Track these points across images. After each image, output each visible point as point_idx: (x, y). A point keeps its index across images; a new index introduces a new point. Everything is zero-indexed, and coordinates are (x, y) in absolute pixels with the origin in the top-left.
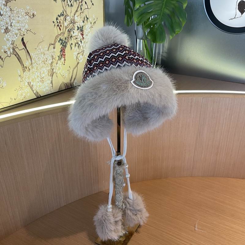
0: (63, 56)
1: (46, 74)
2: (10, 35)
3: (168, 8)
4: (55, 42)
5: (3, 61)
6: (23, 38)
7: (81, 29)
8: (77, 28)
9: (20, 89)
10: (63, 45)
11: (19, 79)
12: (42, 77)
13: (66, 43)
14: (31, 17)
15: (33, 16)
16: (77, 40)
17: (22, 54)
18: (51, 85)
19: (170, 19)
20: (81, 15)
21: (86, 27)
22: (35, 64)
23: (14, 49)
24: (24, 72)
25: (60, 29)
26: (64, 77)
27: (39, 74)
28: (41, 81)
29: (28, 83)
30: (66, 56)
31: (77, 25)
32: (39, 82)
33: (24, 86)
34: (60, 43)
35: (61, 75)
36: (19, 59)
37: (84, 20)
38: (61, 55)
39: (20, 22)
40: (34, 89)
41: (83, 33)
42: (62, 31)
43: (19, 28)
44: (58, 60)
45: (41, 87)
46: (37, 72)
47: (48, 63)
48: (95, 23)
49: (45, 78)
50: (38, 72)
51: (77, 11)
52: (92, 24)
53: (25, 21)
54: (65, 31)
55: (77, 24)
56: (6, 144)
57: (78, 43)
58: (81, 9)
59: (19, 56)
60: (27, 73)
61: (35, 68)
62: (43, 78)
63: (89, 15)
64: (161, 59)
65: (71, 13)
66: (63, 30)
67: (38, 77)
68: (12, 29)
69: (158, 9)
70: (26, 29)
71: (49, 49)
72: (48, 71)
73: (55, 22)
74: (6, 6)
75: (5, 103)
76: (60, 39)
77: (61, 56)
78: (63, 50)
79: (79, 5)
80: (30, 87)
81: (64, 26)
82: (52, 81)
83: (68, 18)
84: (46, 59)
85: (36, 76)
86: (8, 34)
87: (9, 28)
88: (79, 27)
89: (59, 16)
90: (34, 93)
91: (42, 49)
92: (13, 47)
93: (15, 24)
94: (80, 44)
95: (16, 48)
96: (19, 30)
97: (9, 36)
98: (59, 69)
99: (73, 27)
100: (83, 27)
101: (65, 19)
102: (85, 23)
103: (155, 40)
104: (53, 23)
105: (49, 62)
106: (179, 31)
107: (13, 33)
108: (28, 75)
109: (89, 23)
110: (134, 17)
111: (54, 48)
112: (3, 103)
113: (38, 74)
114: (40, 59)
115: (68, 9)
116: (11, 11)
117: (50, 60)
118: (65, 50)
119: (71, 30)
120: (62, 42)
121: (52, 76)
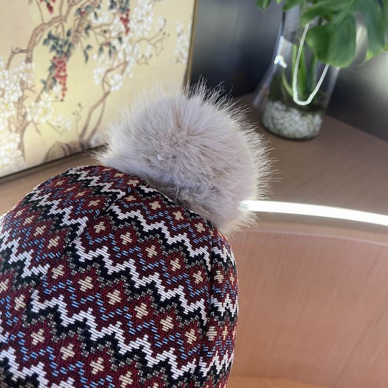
0: (58, 80)
1: (2, 127)
4: (32, 43)
7: (122, 6)
8: (109, 4)
10: (58, 52)
13: (70, 45)
16: (107, 35)
18: (20, 153)
25: (50, 8)
26: (60, 130)
30: (67, 80)
34: (50, 47)
35: (53, 127)
38: (54, 78)
41: (127, 15)
44: (42, 92)
47: (6, 101)
54: (67, 14)
57: (109, 44)
66: (60, 10)
71: (9, 64)
72: (9, 121)
76: (50, 36)
77: (51, 80)
78: (58, 66)
82: (22, 142)
94: (118, 47)
98: (46, 112)
99: (95, 0)
105: (12, 98)
111: (29, 60)
117: (13, 92)
118: (65, 65)
119: (89, 9)
120: (57, 43)
121: (23, 131)
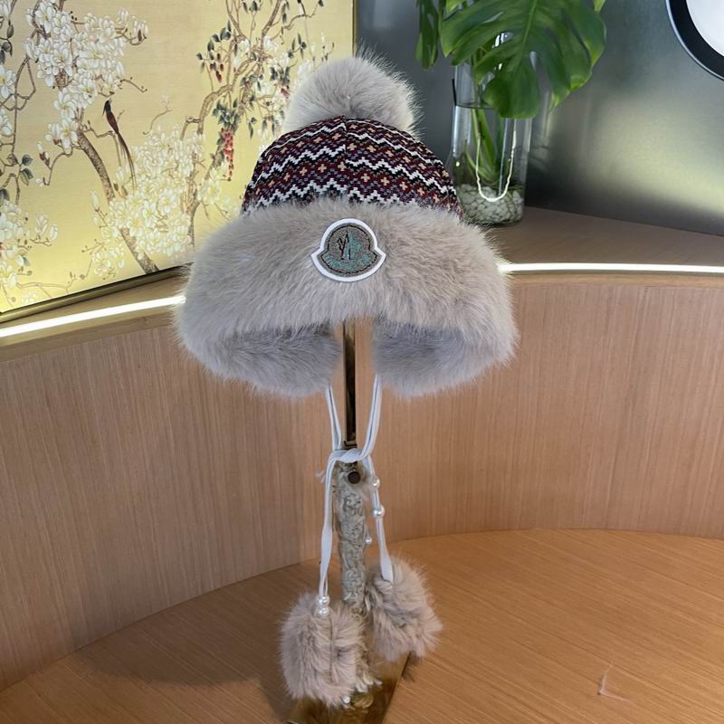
0: (226, 156)
1: (175, 205)
2: (72, 95)
3: (547, 9)
4: (203, 113)
5: (50, 166)
6: (108, 102)
7: (282, 77)
8: (271, 74)
9: (97, 249)
10: (225, 123)
11: (96, 219)
12: (163, 214)
13: (237, 117)
14: (134, 42)
15: (140, 39)
16: (270, 108)
17: (106, 147)
18: (190, 240)
19: (554, 46)
20: (284, 36)
21: (298, 69)
22: (143, 177)
23: (81, 134)
24: (109, 199)
25: (219, 77)
27: (154, 205)
28: (160, 227)
29: (121, 231)
30: (234, 156)
31: (269, 66)
32: (152, 230)
33: (108, 241)
34: (218, 118)
35: (221, 211)
36: (96, 162)
37: (293, 48)
38: (222, 153)
39: (102, 57)
40: (137, 249)
41: (288, 87)
42: (224, 82)
43: (98, 75)
44: (211, 168)
45: (160, 245)
46: (147, 200)
47: (180, 175)
48: (326, 57)
49: (171, 218)
50: (151, 201)
51: (270, 23)
52: (318, 61)
53: (116, 54)
54: (234, 83)
55: (270, 60)
56: (48, 402)
57: (272, 118)
58: (284, 16)
59: (96, 153)
60: (118, 202)
61: (144, 189)
62: (166, 217)
63: (307, 36)
64: (526, 168)
65: (252, 29)
66: (228, 79)
67: (150, 214)
68: (76, 75)
69: (515, 13)
70: (118, 77)
71: (183, 134)
72: (181, 199)
73: (204, 57)
74: (61, 8)
75: (53, 285)
76: (219, 107)
77: (219, 155)
78: (225, 139)
79: (277, 7)
80: (126, 242)
81: (229, 68)
82: (192, 226)
83: (243, 44)
84: (175, 164)
85: (145, 212)
86: (65, 90)
87: (70, 72)
88: (276, 70)
89: (216, 38)
90: (137, 259)
91: (163, 135)
92: (79, 128)
93: (85, 61)
94: (280, 121)
95: (88, 131)
96: (97, 79)
97: (68, 96)
98: (215, 192)
99: (258, 70)
100: (288, 69)
101: (233, 48)
102: (294, 59)
103: (505, 110)
104: (197, 58)
105: (185, 172)
106: (581, 81)
107: (81, 86)
108: (121, 208)
109: (308, 59)
110: (442, 39)
111: (200, 131)
112: (48, 285)
113: (150, 205)
114: (158, 162)
115: (245, 19)
116: (75, 23)
117: (186, 165)
118: (232, 138)
119: (253, 79)
120: (225, 114)
121: (193, 212)
